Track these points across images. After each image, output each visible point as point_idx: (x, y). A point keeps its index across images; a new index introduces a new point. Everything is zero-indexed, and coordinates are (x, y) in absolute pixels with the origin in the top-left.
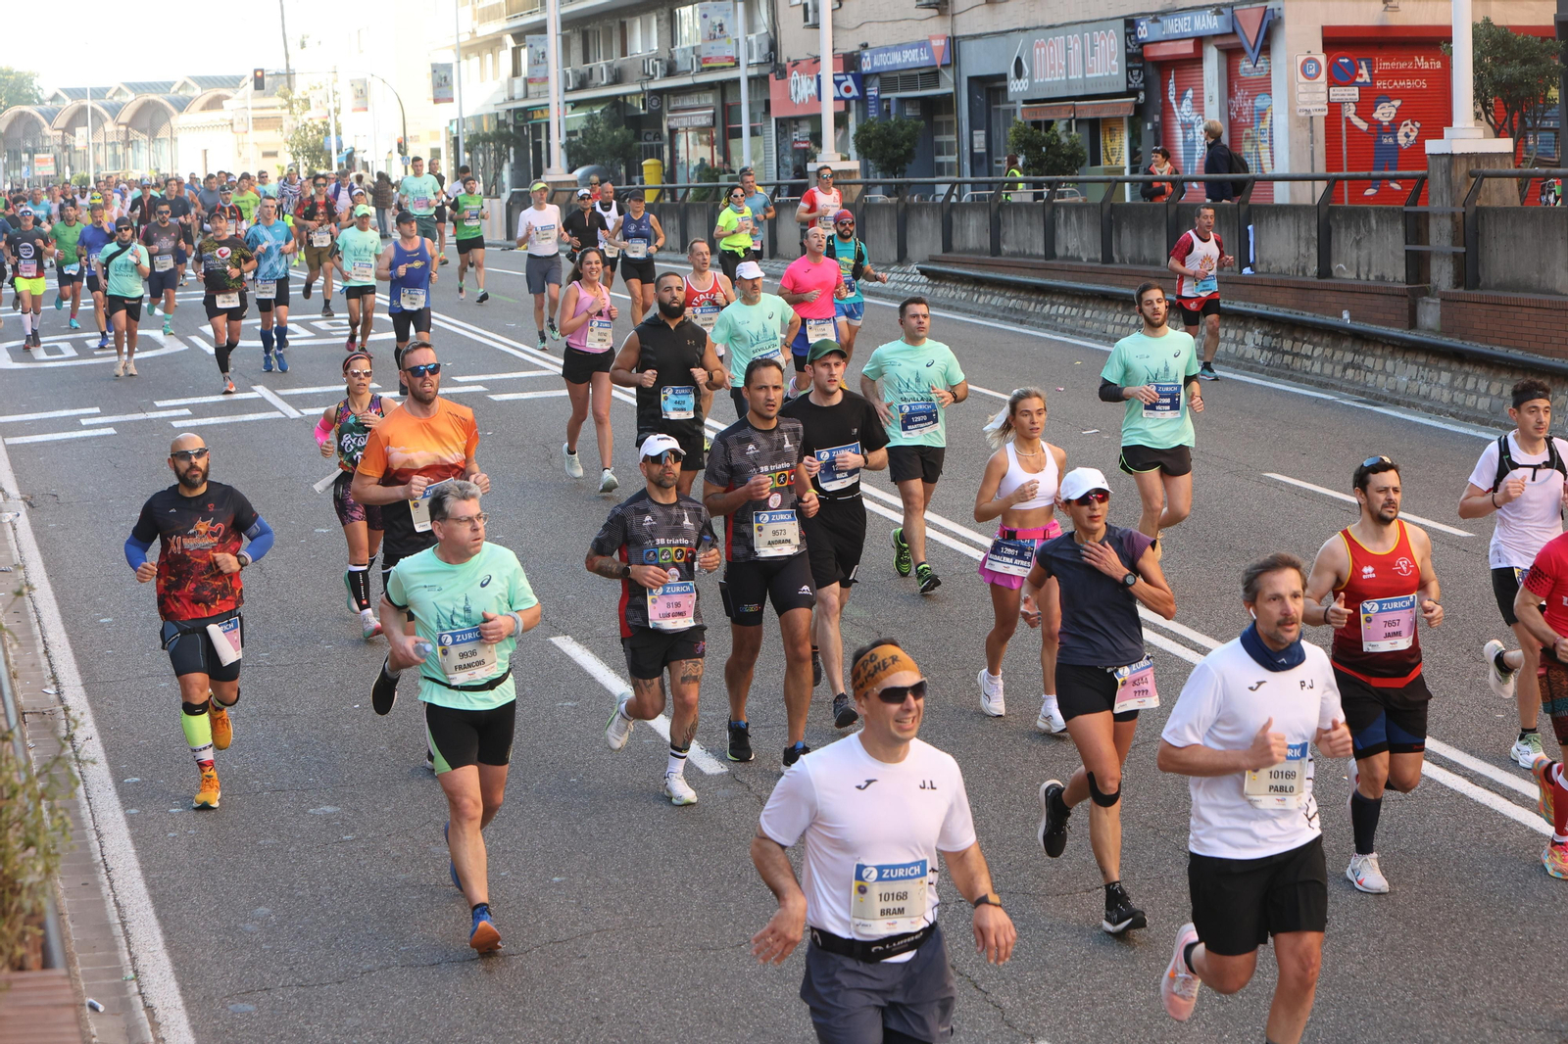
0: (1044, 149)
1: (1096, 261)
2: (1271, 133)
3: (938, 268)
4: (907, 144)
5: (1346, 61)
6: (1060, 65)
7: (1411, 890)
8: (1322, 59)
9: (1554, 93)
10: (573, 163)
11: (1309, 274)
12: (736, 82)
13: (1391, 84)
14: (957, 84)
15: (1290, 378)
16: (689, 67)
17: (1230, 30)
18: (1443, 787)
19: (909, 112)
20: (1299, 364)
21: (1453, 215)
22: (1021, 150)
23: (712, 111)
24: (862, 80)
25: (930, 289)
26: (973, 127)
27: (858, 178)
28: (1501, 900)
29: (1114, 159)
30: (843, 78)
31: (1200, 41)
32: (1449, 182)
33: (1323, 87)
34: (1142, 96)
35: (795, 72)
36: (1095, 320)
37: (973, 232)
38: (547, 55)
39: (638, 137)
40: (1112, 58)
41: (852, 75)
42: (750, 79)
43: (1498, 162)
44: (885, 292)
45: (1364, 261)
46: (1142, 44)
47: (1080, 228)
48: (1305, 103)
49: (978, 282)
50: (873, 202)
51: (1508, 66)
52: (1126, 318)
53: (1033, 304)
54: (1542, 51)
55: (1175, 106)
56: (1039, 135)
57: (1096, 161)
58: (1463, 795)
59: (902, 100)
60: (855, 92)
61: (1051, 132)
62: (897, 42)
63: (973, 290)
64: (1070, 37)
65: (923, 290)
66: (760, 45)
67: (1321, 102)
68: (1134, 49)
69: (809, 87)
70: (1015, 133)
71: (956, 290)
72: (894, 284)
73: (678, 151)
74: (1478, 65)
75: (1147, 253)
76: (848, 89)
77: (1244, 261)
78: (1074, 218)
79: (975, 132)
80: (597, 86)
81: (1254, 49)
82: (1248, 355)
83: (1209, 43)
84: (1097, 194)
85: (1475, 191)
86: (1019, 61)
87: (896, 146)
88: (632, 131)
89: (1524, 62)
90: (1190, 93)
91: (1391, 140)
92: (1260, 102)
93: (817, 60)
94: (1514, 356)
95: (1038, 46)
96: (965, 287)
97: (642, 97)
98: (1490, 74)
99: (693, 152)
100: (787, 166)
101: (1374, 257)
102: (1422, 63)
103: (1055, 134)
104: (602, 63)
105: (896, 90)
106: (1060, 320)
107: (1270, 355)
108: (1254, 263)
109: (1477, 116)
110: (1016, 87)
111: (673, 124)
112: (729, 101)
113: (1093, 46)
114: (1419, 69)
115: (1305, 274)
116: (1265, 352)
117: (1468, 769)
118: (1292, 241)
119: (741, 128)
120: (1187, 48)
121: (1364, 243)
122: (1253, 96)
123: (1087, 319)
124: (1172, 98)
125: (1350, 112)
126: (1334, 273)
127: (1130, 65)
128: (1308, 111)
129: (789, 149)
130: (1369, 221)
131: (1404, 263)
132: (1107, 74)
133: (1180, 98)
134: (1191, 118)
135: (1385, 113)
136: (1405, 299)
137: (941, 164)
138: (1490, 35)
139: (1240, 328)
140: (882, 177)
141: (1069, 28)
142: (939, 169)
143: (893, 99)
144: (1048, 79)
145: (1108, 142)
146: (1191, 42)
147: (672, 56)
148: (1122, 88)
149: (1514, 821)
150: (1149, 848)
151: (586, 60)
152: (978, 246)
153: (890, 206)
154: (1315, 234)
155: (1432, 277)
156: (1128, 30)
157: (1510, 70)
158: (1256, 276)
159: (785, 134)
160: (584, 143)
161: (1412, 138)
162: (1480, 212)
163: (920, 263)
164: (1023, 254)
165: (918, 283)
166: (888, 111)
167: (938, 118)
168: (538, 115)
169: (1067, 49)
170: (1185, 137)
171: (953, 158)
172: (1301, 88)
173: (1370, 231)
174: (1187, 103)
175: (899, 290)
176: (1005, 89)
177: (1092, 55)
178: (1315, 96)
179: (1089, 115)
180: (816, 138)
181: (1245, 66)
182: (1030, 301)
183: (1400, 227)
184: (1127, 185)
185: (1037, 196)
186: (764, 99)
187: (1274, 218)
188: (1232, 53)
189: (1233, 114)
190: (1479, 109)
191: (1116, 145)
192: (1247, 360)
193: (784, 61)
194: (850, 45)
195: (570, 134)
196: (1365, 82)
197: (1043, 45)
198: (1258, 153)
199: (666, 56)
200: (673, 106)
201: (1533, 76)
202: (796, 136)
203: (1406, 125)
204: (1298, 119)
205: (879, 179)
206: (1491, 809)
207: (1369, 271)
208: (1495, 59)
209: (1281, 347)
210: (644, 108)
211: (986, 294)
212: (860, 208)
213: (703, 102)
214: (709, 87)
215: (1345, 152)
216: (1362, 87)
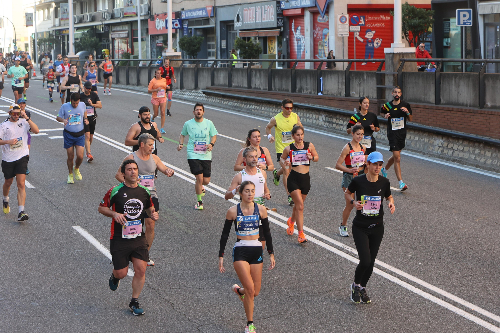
0: (247, 48)
1: (266, 89)
2: (329, 42)
3: (209, 91)
4: (198, 45)
5: (356, 17)
6: (253, 17)
7: (379, 318)
8: (347, 16)
9: (430, 29)
10: (77, 50)
11: (342, 95)
12: (136, 21)
13: (372, 25)
14: (216, 24)
15: (335, 132)
16: (119, 16)
17: (314, 5)
18: (390, 281)
19: (198, 33)
20: (338, 127)
21: (394, 75)
22: (239, 48)
23: (127, 32)
24: (182, 22)
25: (206, 99)
26: (221, 39)
27: (181, 58)
28: (410, 321)
29: (272, 51)
30: (175, 21)
31: (303, 9)
32: (393, 63)
33: (348, 26)
34: (282, 29)
35: (157, 18)
36: (265, 111)
37: (222, 78)
38: (68, 10)
39: (100, 41)
40: (272, 15)
41: (178, 20)
42: (141, 20)
43: (410, 56)
44: (190, 100)
45: (362, 91)
46: (283, 10)
47: (260, 78)
48: (341, 32)
49: (224, 96)
50: (186, 67)
51: (414, 20)
52: (276, 110)
53: (243, 105)
54: (426, 14)
55: (294, 32)
56: (245, 43)
57: (265, 52)
58: (397, 284)
59: (196, 29)
60: (179, 26)
61: (249, 42)
62: (194, 8)
63: (222, 99)
64: (257, 7)
65: (204, 99)
66: (145, 9)
67: (347, 32)
68: (280, 12)
69: (163, 24)
70: (237, 42)
71: (215, 99)
72: (193, 97)
73: (115, 46)
74: (403, 19)
75: (284, 87)
76: (176, 25)
77: (319, 90)
78: (258, 74)
79: (222, 41)
80: (86, 22)
81: (323, 12)
82: (320, 124)
83: (307, 10)
84: (266, 66)
85: (402, 66)
86: (238, 16)
87: (194, 46)
88: (98, 39)
89: (420, 18)
90: (299, 28)
91: (371, 45)
92: (325, 31)
93: (166, 14)
94: (415, 125)
95: (245, 10)
96: (219, 98)
97: (102, 26)
98: (408, 22)
99: (121, 46)
100: (154, 52)
101: (365, 90)
102: (383, 17)
103: (251, 42)
104: (87, 14)
105: (194, 25)
106: (253, 110)
107: (328, 124)
108: (322, 91)
109: (403, 37)
110: (237, 25)
111: (113, 36)
112: (134, 28)
113: (265, 10)
114: (382, 20)
115: (340, 95)
116: (326, 123)
117: (399, 275)
118: (336, 83)
119: (138, 38)
120: (299, 12)
121: (362, 84)
122: (322, 29)
123: (263, 110)
124: (293, 30)
125: (357, 35)
126: (351, 95)
127: (278, 17)
128: (342, 35)
129: (155, 46)
130: (364, 77)
131: (376, 92)
132: (270, 21)
133: (296, 29)
134: (300, 37)
135: (369, 35)
136: (376, 105)
137: (210, 52)
138: (408, 9)
139: (317, 114)
140: (189, 58)
141: (256, 4)
142: (209, 54)
143: (193, 29)
144: (249, 22)
145: (270, 45)
146: (300, 9)
147: (113, 12)
148: (275, 26)
149: (415, 293)
150: (286, 303)
151: (82, 12)
152: (224, 83)
153: (192, 69)
154: (344, 81)
155: (386, 97)
156: (278, 5)
157: (415, 21)
158: (323, 96)
159: (154, 41)
160: (81, 43)
161: (379, 45)
162: (404, 74)
163: (203, 89)
164: (240, 87)
165: (202, 97)
166: (191, 33)
167: (209, 36)
168: (64, 32)
169: (256, 11)
170: (298, 44)
171: (214, 50)
172: (339, 27)
173: (364, 80)
174: (298, 31)
175: (195, 99)
176: (233, 25)
177: (265, 14)
178: (345, 29)
179: (263, 35)
180: (165, 42)
181: (319, 18)
182: (242, 104)
183: (375, 79)
184: (277, 63)
185: (245, 65)
186: (146, 28)
187: (330, 75)
188: (315, 14)
189: (315, 35)
190: (404, 35)
191: (273, 46)
192: (320, 126)
193: (154, 14)
194: (178, 9)
195: (76, 39)
196: (362, 24)
197: (247, 10)
198: (324, 50)
199: (111, 12)
200: (113, 30)
201: (423, 23)
202: (157, 41)
203: (377, 40)
204: (338, 37)
205: (187, 59)
206: (407, 289)
207: (364, 94)
208: (409, 17)
209: (332, 121)
210: (103, 30)
211: (226, 101)
212: (181, 69)
213: (124, 29)
214: (127, 23)
215: (355, 50)
216: (361, 26)
